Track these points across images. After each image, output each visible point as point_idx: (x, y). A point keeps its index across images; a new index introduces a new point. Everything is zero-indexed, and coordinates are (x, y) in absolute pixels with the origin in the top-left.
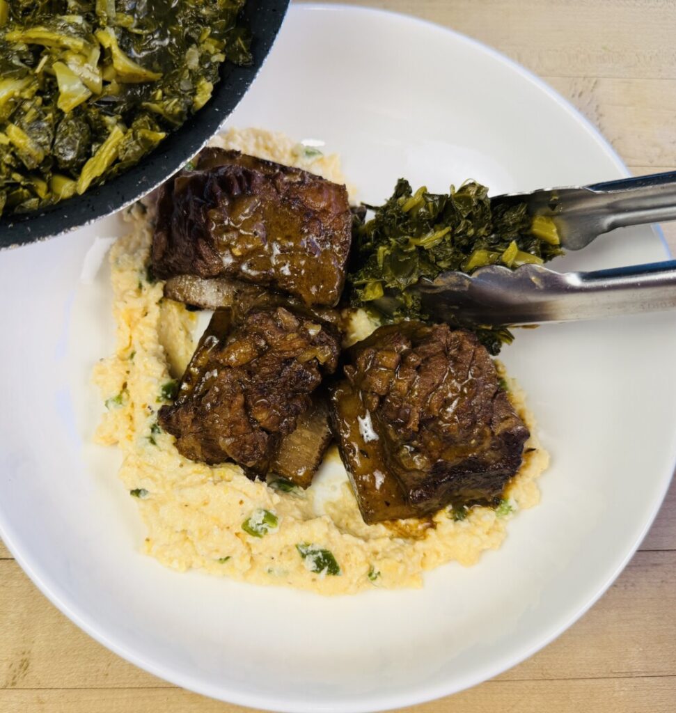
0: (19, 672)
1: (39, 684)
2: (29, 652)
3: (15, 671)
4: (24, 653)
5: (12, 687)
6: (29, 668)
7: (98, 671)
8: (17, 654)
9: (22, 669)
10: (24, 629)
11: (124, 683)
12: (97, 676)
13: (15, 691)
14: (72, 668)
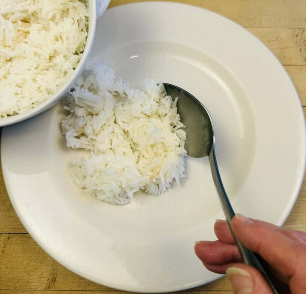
0: (51, 283)
1: (60, 288)
2: (56, 274)
3: (50, 282)
4: (54, 275)
5: (48, 289)
6: (56, 281)
7: (86, 282)
8: (51, 275)
9: (53, 282)
10: (54, 264)
11: (96, 289)
12: (85, 285)
13: (49, 291)
14: (74, 282)
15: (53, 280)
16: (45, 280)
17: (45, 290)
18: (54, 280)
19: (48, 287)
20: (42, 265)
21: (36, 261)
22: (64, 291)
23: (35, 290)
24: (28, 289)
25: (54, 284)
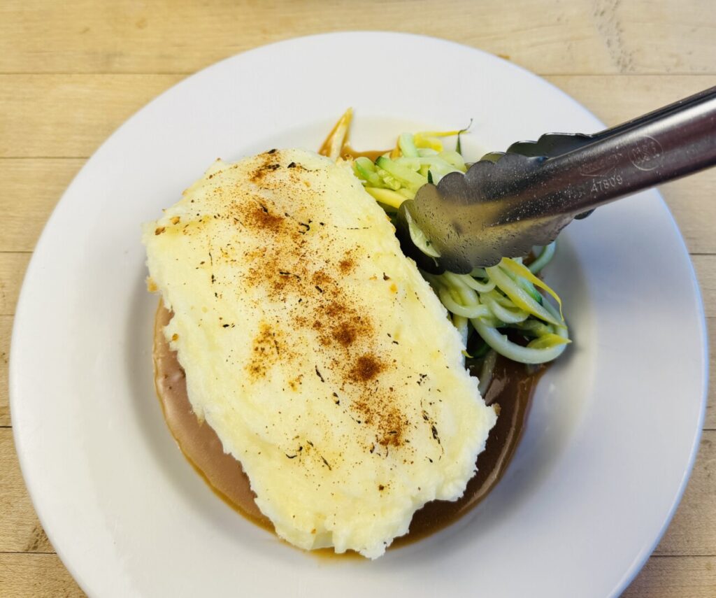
3: (38, 535)
5: (34, 551)
13: (35, 555)
17: (26, 552)
19: (32, 546)
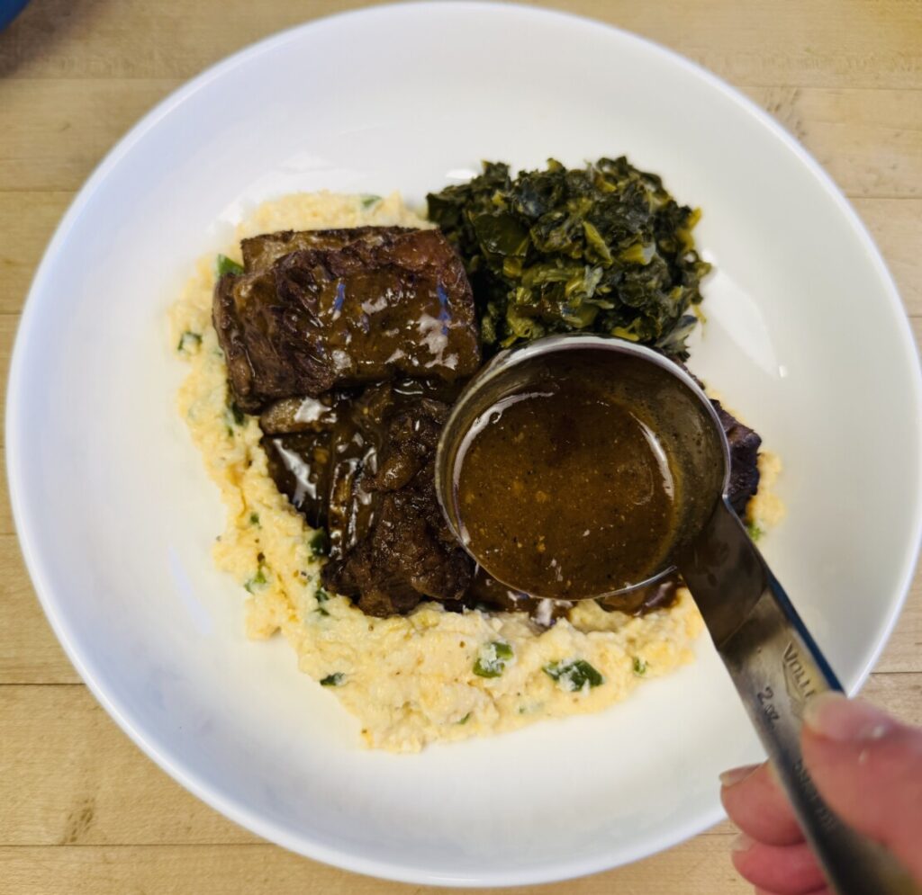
0: (80, 825)
1: (106, 839)
2: (93, 800)
3: (75, 823)
4: (86, 802)
5: (72, 843)
6: (94, 819)
7: (179, 823)
8: (78, 803)
9: (84, 821)
10: (86, 771)
11: (211, 839)
12: (177, 829)
13: (76, 848)
14: (146, 820)
15: (83, 817)
16: (63, 816)
17: (62, 845)
18: (88, 816)
19: (70, 837)
20: (50, 775)
21: (33, 763)
22: (117, 848)
23: (33, 846)
24: (14, 844)
25: (88, 828)
